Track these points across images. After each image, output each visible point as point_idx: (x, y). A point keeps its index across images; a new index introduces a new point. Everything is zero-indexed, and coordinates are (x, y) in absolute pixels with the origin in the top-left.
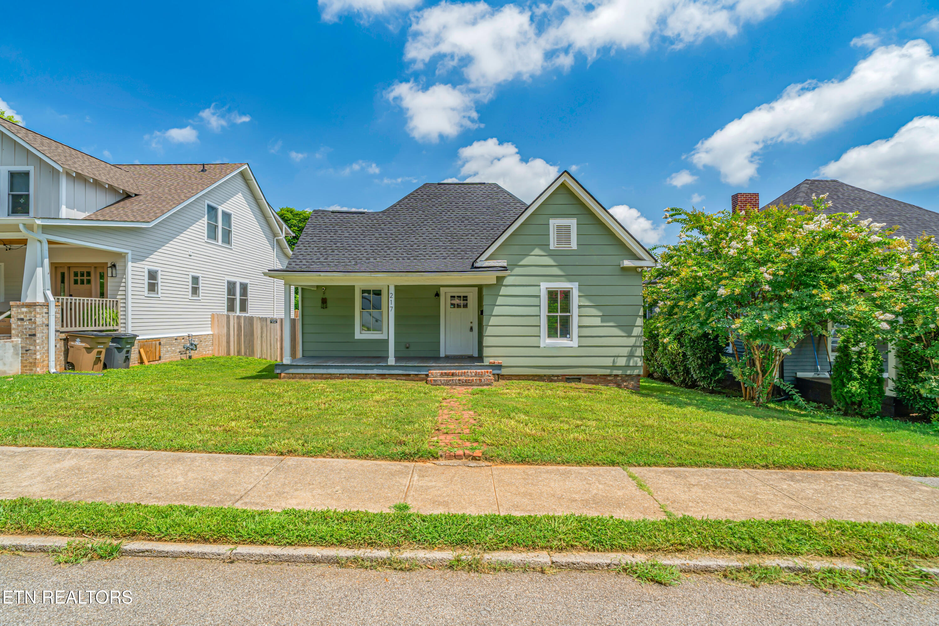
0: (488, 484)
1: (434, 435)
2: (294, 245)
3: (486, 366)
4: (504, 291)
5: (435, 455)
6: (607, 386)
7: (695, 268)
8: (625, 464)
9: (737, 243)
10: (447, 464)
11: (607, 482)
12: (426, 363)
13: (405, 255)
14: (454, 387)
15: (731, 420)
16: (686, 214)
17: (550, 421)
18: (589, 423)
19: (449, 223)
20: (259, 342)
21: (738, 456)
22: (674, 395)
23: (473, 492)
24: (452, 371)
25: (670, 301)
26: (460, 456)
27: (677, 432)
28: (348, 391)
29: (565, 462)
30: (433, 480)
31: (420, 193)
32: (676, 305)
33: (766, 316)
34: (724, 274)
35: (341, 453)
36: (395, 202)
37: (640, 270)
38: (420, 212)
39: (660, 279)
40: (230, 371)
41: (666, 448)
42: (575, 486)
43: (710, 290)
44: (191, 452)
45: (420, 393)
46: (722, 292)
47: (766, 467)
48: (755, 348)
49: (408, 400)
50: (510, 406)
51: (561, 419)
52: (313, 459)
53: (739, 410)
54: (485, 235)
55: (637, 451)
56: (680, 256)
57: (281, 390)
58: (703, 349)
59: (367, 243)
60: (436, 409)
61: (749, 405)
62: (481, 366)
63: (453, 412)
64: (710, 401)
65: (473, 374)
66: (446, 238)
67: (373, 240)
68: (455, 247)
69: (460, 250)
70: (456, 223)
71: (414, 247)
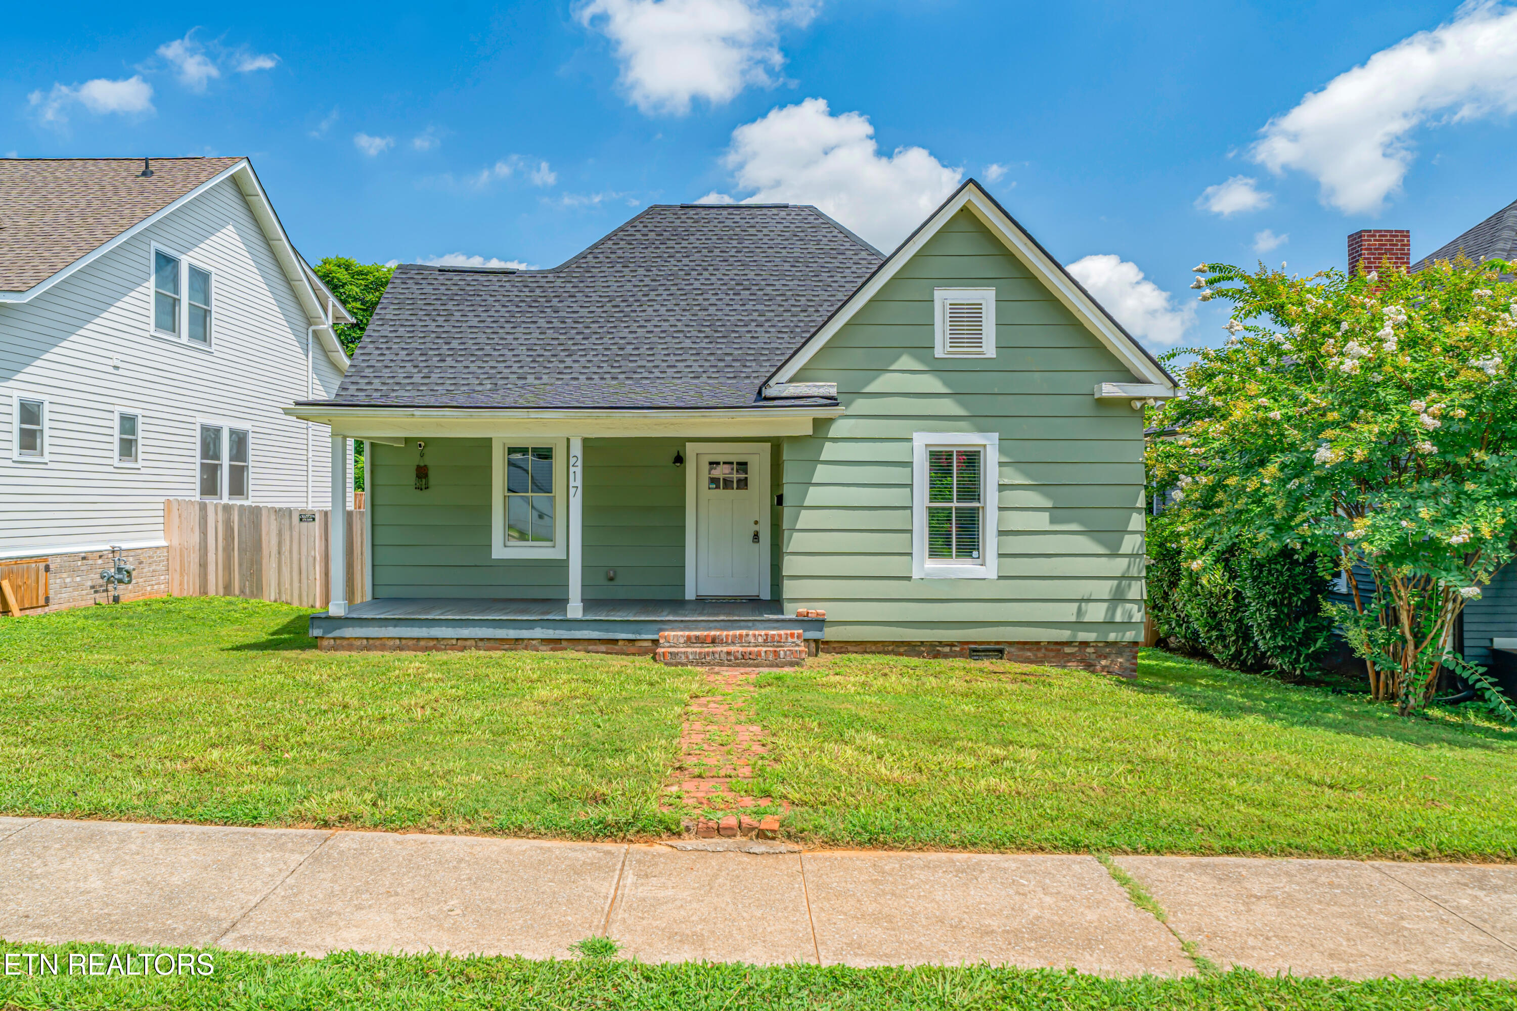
0: (793, 893)
1: (672, 780)
2: (352, 342)
3: (790, 621)
4: (829, 451)
5: (673, 827)
6: (1064, 667)
7: (1264, 401)
8: (1104, 848)
9: (1361, 345)
10: (701, 847)
11: (1062, 889)
12: (654, 613)
13: (606, 367)
14: (717, 669)
15: (1344, 747)
16: (1243, 277)
17: (935, 747)
18: (1023, 753)
19: (705, 296)
20: (274, 565)
21: (1359, 831)
22: (1214, 688)
23: (759, 913)
24: (713, 633)
25: (1206, 475)
26: (731, 828)
27: (1220, 776)
28: (477, 678)
29: (966, 845)
30: (670, 884)
31: (640, 227)
32: (1219, 486)
33: (1425, 512)
34: (1329, 414)
35: (460, 823)
36: (583, 248)
37: (1138, 404)
38: (641, 271)
39: (1184, 425)
40: (207, 631)
41: (1196, 811)
42: (989, 900)
43: (1297, 450)
44: (120, 820)
45: (639, 682)
46: (1326, 455)
47: (1423, 856)
48: (1399, 583)
49: (612, 700)
50: (844, 714)
51: (959, 744)
52: (397, 836)
53: (1362, 723)
54: (787, 323)
55: (1130, 819)
56: (1231, 374)
57: (325, 677)
58: (1281, 584)
59: (520, 341)
60: (676, 722)
61: (1385, 712)
62: (777, 621)
63: (716, 728)
64: (1296, 702)
65: (760, 640)
66: (700, 331)
67: (534, 335)
68: (719, 352)
69: (730, 358)
70: (723, 296)
71: (626, 351)
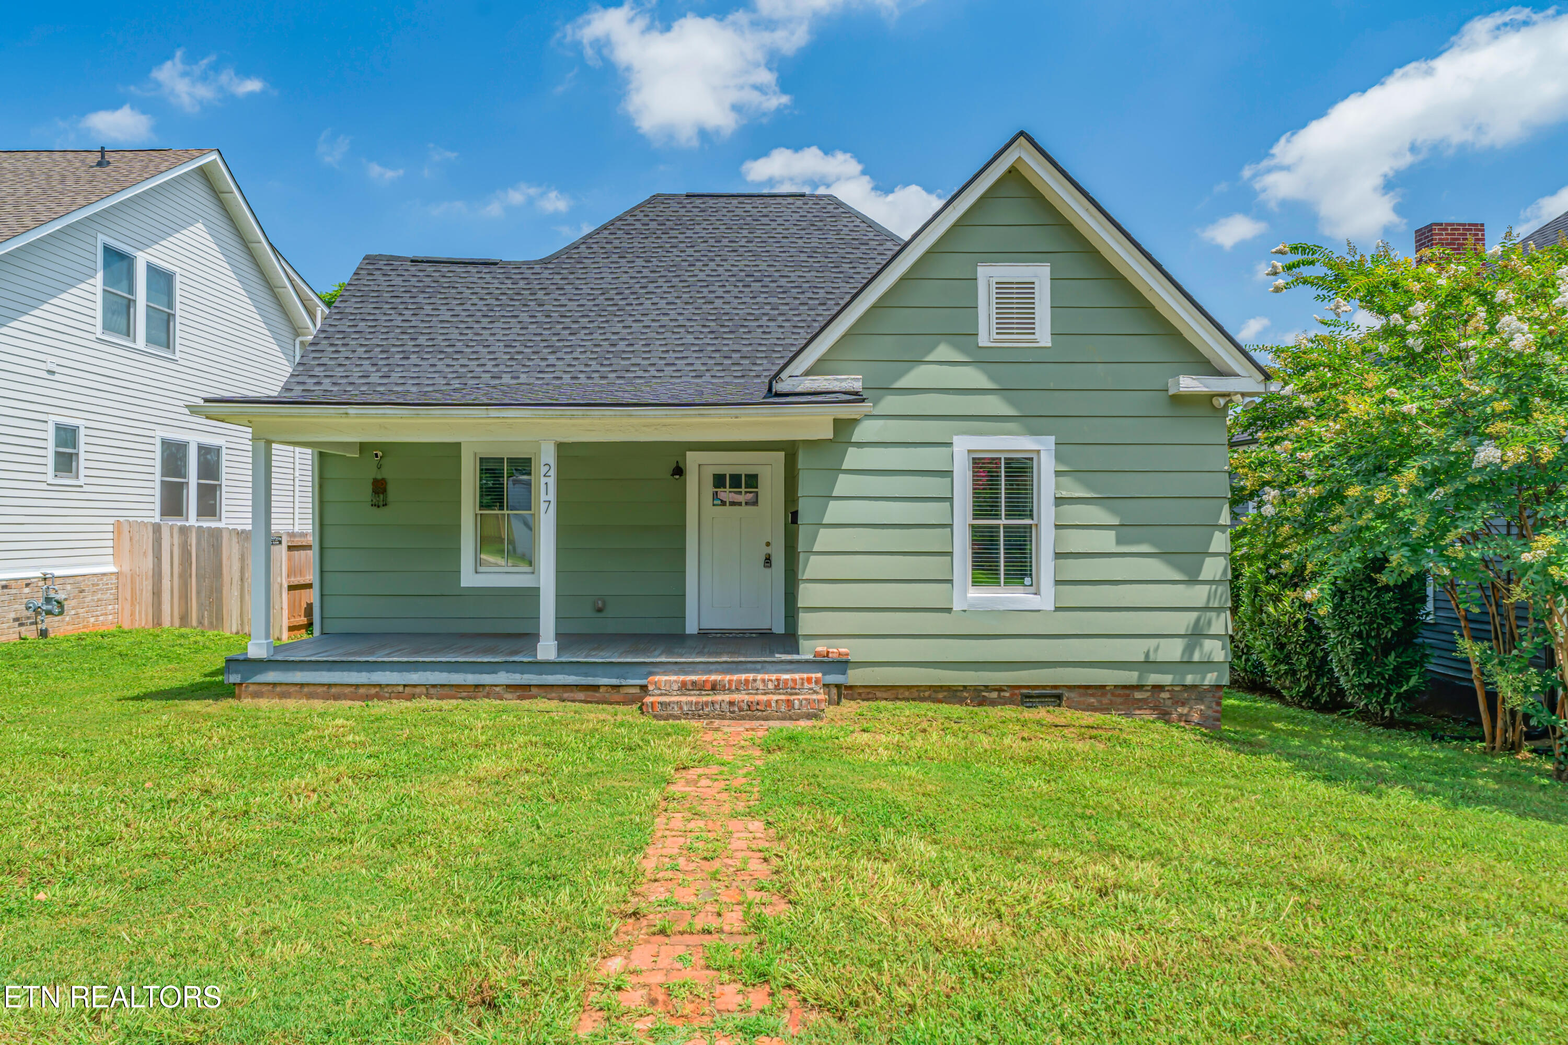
3: (807, 662)
4: (853, 458)
6: (1134, 716)
7: (1393, 392)
12: (644, 652)
13: (594, 365)
16: (1328, 260)
18: (1136, 872)
19: (711, 288)
20: (236, 593)
31: (641, 216)
37: (1222, 401)
38: (640, 262)
45: (615, 746)
46: (1492, 455)
50: (878, 800)
51: (1042, 853)
54: (804, 317)
58: (1369, 613)
59: (497, 337)
60: (648, 815)
62: (791, 662)
65: (771, 686)
66: (704, 326)
67: (513, 331)
68: (726, 348)
69: (738, 355)
70: (731, 288)
71: (618, 348)
